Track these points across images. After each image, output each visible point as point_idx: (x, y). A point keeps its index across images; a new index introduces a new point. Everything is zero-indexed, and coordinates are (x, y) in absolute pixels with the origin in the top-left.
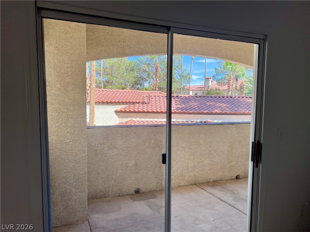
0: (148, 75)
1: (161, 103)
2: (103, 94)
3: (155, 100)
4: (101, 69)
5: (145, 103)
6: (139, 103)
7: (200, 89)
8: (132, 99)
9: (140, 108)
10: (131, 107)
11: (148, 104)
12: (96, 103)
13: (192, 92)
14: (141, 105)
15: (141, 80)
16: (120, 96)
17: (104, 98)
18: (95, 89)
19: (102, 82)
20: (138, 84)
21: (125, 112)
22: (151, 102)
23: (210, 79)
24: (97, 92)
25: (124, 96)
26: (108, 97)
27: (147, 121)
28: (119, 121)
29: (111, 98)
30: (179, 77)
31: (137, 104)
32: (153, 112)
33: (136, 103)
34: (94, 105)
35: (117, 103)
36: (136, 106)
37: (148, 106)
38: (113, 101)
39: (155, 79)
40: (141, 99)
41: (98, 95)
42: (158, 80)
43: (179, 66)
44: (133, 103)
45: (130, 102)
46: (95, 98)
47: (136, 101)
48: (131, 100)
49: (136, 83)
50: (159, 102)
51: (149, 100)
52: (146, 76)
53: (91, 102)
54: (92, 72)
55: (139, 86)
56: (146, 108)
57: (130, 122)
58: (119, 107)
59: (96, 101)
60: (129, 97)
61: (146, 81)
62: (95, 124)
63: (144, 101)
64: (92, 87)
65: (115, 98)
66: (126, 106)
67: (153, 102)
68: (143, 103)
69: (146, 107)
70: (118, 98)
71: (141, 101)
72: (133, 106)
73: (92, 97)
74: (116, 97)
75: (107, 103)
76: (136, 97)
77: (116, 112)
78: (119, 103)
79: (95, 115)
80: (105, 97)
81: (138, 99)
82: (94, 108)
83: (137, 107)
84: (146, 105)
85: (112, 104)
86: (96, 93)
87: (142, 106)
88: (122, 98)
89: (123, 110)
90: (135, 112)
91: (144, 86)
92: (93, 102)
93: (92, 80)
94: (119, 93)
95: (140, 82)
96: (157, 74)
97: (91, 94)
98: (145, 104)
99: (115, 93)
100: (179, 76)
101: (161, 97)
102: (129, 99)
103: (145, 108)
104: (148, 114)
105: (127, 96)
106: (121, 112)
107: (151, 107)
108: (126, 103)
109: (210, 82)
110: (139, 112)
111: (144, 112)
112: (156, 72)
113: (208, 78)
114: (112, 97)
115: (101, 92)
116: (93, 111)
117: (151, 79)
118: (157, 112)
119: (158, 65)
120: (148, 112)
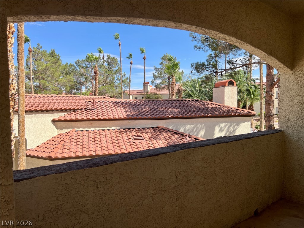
0: (86, 79)
1: (107, 108)
2: (36, 100)
3: (100, 106)
4: (30, 72)
5: (89, 109)
6: (81, 109)
7: (140, 94)
8: (73, 105)
9: (84, 115)
10: (72, 115)
11: (93, 110)
12: (26, 111)
13: (132, 96)
14: (84, 112)
15: (78, 84)
16: (58, 102)
17: (38, 105)
18: (25, 95)
19: (32, 87)
20: (74, 89)
21: (66, 121)
22: (96, 108)
23: (149, 84)
24: (28, 98)
25: (62, 102)
26: (43, 103)
27: (92, 131)
28: (57, 132)
29: (46, 105)
30: (118, 82)
31: (79, 111)
32: (99, 120)
33: (78, 109)
34: (24, 115)
35: (54, 111)
36: (79, 113)
37: (93, 112)
38: (49, 108)
39: (94, 83)
40: (83, 104)
41: (29, 102)
42: (97, 84)
43: (118, 71)
44: (75, 110)
45: (70, 110)
46: (25, 105)
47: (77, 107)
48: (72, 107)
49: (72, 88)
50: (105, 107)
51: (94, 105)
52: (84, 80)
53: (20, 111)
54: (21, 73)
55: (76, 90)
56: (91, 116)
57: (71, 132)
58: (57, 116)
59: (27, 110)
60: (69, 103)
61: (83, 85)
62: (26, 138)
63: (88, 106)
64: (21, 92)
65: (51, 105)
66: (65, 114)
67: (98, 108)
68: (86, 109)
69: (91, 113)
70: (56, 105)
71: (84, 107)
72: (75, 114)
73: (20, 104)
74: (52, 103)
75: (42, 111)
76: (77, 103)
77: (54, 121)
78: (57, 110)
79: (25, 127)
80: (38, 103)
81: (80, 105)
82: (24, 118)
83: (79, 115)
84: (91, 111)
85: (48, 112)
86: (26, 100)
87: (86, 113)
88: (60, 105)
89: (63, 119)
90: (77, 120)
91: (81, 91)
92: (22, 110)
93: (20, 83)
94: (55, 99)
95: (76, 87)
96: (96, 78)
97: (20, 101)
98: (89, 111)
99: (51, 98)
100: (119, 80)
101: (106, 102)
102: (69, 105)
103: (89, 115)
104: (94, 122)
105: (66, 102)
106: (60, 121)
107: (96, 113)
108: (66, 110)
109: (149, 86)
110: (83, 120)
111: (88, 120)
112: (95, 75)
113: (147, 83)
114: (48, 103)
115: (33, 98)
116: (23, 122)
117: (89, 84)
118: (105, 120)
119: (97, 69)
120: (94, 120)
